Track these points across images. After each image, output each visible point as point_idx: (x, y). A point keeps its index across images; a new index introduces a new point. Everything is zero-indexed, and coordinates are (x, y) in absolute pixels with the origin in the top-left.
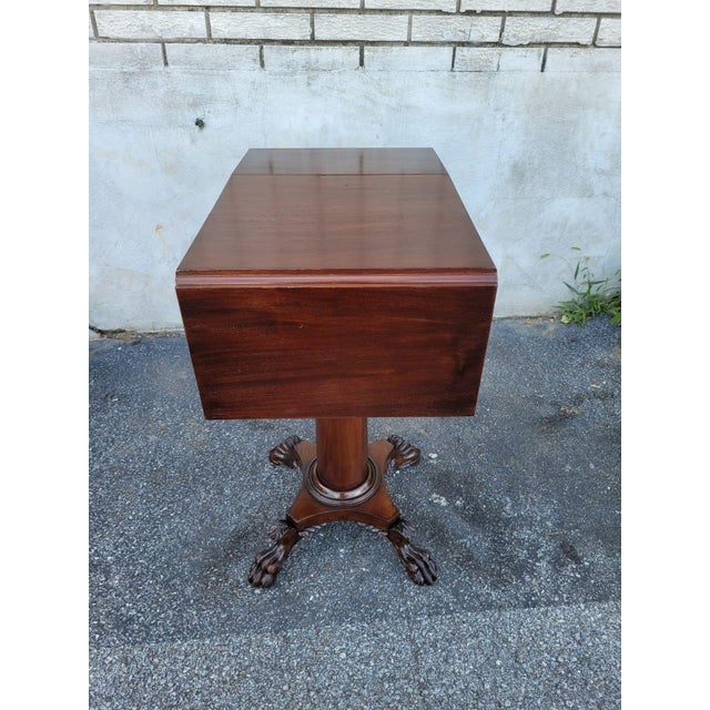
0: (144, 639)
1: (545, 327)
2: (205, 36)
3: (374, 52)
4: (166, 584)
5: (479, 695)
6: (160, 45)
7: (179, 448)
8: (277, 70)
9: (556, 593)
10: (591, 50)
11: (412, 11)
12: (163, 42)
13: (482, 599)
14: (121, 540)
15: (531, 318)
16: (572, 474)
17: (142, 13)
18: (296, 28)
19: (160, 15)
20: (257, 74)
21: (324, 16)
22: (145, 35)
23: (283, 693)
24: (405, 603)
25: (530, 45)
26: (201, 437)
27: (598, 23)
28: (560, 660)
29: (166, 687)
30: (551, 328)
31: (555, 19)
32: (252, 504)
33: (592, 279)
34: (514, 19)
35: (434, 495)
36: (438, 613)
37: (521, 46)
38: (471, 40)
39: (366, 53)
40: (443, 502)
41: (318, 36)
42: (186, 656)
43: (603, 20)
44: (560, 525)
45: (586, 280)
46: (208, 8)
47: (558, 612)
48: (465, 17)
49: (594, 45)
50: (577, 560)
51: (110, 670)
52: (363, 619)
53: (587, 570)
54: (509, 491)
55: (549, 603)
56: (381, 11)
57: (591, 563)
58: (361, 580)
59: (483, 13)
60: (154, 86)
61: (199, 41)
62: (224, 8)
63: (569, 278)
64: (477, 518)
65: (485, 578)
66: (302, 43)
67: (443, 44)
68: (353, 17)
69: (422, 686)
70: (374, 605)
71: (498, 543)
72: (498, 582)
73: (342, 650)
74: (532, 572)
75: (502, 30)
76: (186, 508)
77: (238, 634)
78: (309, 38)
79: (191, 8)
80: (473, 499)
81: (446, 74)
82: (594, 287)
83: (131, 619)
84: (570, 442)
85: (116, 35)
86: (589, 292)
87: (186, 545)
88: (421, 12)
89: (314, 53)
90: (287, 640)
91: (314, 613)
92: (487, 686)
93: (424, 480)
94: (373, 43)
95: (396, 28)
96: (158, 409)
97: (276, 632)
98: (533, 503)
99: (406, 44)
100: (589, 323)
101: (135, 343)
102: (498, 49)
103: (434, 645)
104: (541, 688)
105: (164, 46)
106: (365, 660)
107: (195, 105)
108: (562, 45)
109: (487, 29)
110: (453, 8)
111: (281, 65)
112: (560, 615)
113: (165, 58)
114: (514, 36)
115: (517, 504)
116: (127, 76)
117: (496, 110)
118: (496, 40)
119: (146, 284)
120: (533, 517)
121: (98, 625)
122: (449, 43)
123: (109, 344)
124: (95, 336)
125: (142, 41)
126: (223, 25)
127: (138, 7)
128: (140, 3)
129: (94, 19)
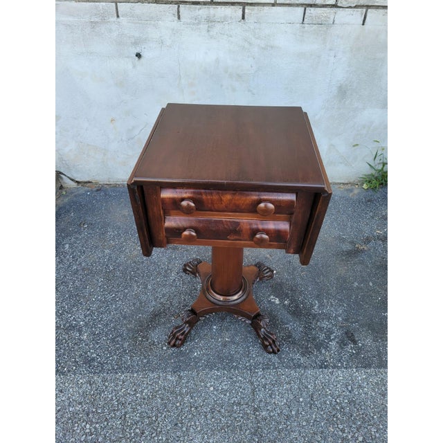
0: (100, 371)
1: (351, 191)
3: (252, 10)
4: (113, 340)
5: (288, 417)
6: (114, 4)
7: (122, 258)
8: (189, 21)
9: (340, 361)
12: (116, 2)
13: (295, 361)
14: (88, 313)
15: (343, 184)
16: (358, 288)
20: (176, 24)
23: (177, 407)
24: (249, 361)
25: (356, 7)
28: (338, 401)
29: (112, 400)
30: (356, 191)
32: (164, 295)
33: (385, 162)
35: (272, 297)
36: (268, 368)
37: (350, 7)
38: (317, 2)
39: (246, 11)
40: (277, 301)
42: (123, 382)
44: (347, 320)
45: (381, 161)
47: (340, 372)
50: (355, 342)
51: (81, 387)
52: (224, 369)
53: (360, 349)
54: (318, 297)
55: (335, 367)
57: (363, 345)
58: (225, 345)
60: (110, 31)
61: (139, 2)
63: (370, 160)
64: (297, 312)
65: (298, 349)
66: (205, 3)
67: (298, 5)
69: (256, 410)
70: (232, 361)
71: (308, 329)
72: (306, 352)
73: (211, 386)
74: (326, 348)
76: (125, 296)
77: (153, 372)
78: (210, 0)
80: (295, 300)
81: (298, 25)
83: (93, 359)
84: (359, 268)
86: (382, 169)
87: (125, 318)
89: (212, 10)
90: (180, 377)
91: (197, 363)
92: (293, 413)
93: (267, 287)
94: (251, 4)
96: (110, 233)
97: (175, 372)
98: (332, 305)
99: (273, 5)
100: (380, 190)
101: (98, 190)
102: (335, 9)
103: (264, 387)
104: (325, 416)
105: (116, 5)
106: (224, 392)
107: (135, 43)
108: (378, 7)
111: (191, 18)
112: (341, 374)
113: (117, 12)
114: (346, 0)
115: (321, 305)
116: (93, 24)
117: (330, 50)
118: (334, 3)
119: (105, 154)
120: (331, 314)
121: (75, 361)
122: (302, 5)
123: (82, 190)
124: (73, 185)
125: (103, 1)
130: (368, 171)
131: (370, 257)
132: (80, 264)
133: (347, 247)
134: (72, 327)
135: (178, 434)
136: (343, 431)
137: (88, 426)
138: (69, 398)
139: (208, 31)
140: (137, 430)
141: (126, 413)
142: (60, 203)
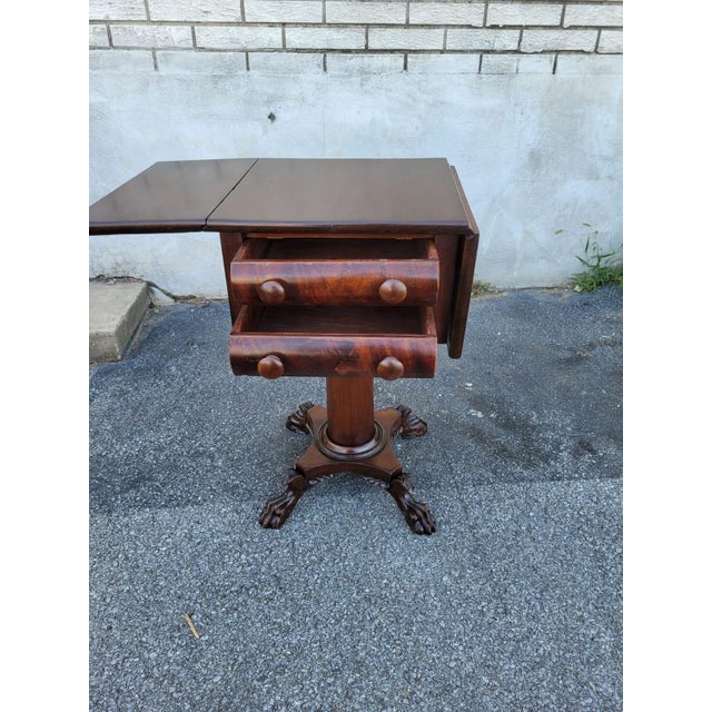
1: (560, 295)
2: (281, 47)
3: (416, 58)
4: (260, 465)
5: (517, 533)
6: (244, 54)
8: (337, 73)
9: (576, 472)
10: (593, 55)
11: (447, 26)
12: (247, 52)
13: (516, 475)
14: (219, 437)
15: (548, 288)
16: (587, 396)
17: (232, 29)
18: (353, 39)
19: (246, 30)
20: (321, 77)
21: (376, 30)
22: (233, 46)
23: (364, 531)
24: (453, 478)
25: (542, 52)
27: (599, 35)
28: (581, 513)
30: (566, 296)
31: (564, 32)
33: (601, 253)
34: (530, 31)
35: (472, 410)
36: (480, 484)
37: (536, 53)
38: (495, 48)
39: (409, 59)
40: (480, 415)
41: (371, 46)
43: (603, 32)
44: (578, 430)
45: (595, 253)
46: (284, 24)
47: (578, 484)
48: (490, 30)
49: (596, 52)
50: (591, 451)
51: (225, 517)
53: (600, 458)
54: (534, 407)
55: (570, 478)
56: (422, 26)
57: (605, 454)
59: (505, 27)
60: (238, 86)
61: (276, 50)
62: (297, 24)
63: (580, 252)
64: (509, 425)
65: (517, 463)
66: (358, 51)
67: (472, 52)
68: (400, 31)
69: (472, 528)
70: (429, 479)
71: (527, 441)
72: (529, 465)
74: (556, 459)
75: (520, 41)
76: (267, 418)
78: (363, 48)
79: (271, 25)
80: (504, 413)
81: (474, 76)
82: (603, 260)
83: (237, 486)
84: (585, 376)
85: (210, 46)
86: (598, 265)
87: (271, 441)
88: (454, 26)
89: (367, 59)
90: (362, 500)
92: (523, 528)
93: (463, 401)
94: (415, 52)
95: (434, 39)
97: (353, 495)
98: (555, 416)
99: (442, 52)
100: (599, 291)
101: (204, 307)
102: (518, 56)
103: (479, 503)
104: (566, 529)
105: (247, 55)
107: (269, 102)
108: (570, 52)
109: (508, 40)
110: (481, 23)
111: (341, 70)
112: (580, 486)
113: (248, 64)
114: (530, 45)
115: (541, 415)
116: (216, 79)
117: (516, 105)
118: (515, 48)
120: (557, 424)
121: (211, 490)
122: (477, 51)
123: (182, 307)
125: (230, 50)
126: (296, 37)
127: (229, 24)
128: (232, 20)
129: (193, 33)
130: (578, 268)
131: (597, 363)
132: (196, 387)
133: (568, 355)
134: (198, 454)
135: (370, 558)
136: (594, 543)
137: (243, 557)
138: (210, 530)
139: (362, 85)
140: (313, 558)
141: (293, 541)
142: (152, 322)
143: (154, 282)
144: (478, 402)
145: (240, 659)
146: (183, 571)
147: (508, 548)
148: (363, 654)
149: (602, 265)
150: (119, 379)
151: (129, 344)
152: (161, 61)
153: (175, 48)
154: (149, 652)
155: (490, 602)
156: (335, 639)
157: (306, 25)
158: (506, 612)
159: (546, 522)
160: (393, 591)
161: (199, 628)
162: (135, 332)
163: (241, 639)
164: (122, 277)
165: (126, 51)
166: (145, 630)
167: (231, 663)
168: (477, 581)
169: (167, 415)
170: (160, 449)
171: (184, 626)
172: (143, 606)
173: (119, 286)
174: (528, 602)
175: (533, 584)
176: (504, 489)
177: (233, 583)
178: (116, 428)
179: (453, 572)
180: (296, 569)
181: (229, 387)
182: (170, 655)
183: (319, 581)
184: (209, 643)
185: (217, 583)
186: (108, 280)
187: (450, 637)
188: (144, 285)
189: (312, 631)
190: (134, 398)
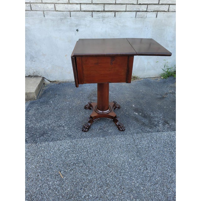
0: (75, 138)
1: (157, 80)
2: (80, 10)
3: (118, 13)
4: (77, 129)
5: (149, 147)
7: (74, 104)
8: (96, 18)
10: (168, 12)
11: (127, 4)
12: (70, 12)
13: (148, 131)
14: (65, 121)
15: (154, 78)
16: (166, 108)
17: (66, 5)
18: (100, 8)
19: (70, 5)
20: (91, 19)
21: (107, 5)
23: (106, 147)
24: (130, 132)
25: (154, 11)
26: (79, 102)
27: (169, 6)
28: (166, 141)
29: (81, 146)
30: (159, 80)
31: (159, 5)
33: (169, 68)
34: (150, 5)
35: (135, 113)
36: (138, 133)
37: (152, 12)
38: (140, 10)
39: (116, 14)
40: (137, 114)
41: (105, 10)
42: (84, 141)
43: (170, 6)
44: (164, 118)
45: (167, 68)
46: (81, 4)
48: (139, 5)
50: (168, 124)
51: (68, 144)
52: (122, 135)
53: (170, 125)
54: (152, 112)
55: (163, 131)
56: (120, 4)
59: (143, 4)
60: (68, 22)
61: (78, 11)
62: (84, 4)
63: (163, 67)
64: (145, 117)
65: (148, 127)
66: (101, 11)
67: (134, 11)
68: (113, 6)
69: (136, 146)
71: (150, 121)
72: (151, 128)
73: (118, 140)
74: (158, 126)
75: (147, 8)
76: (78, 115)
77: (95, 137)
78: (103, 10)
79: (77, 4)
80: (143, 113)
81: (134, 18)
82: (169, 70)
83: (71, 135)
84: (165, 102)
85: (60, 10)
86: (168, 71)
87: (80, 122)
88: (129, 4)
89: (104, 14)
90: (106, 138)
91: (111, 134)
92: (150, 145)
93: (132, 110)
94: (118, 11)
95: (123, 8)
96: (67, 97)
97: (103, 137)
98: (158, 114)
99: (125, 11)
100: (168, 78)
101: (59, 84)
102: (146, 12)
103: (138, 139)
104: (162, 146)
106: (123, 141)
107: (76, 26)
108: (161, 11)
109: (144, 8)
110: (136, 3)
112: (165, 133)
113: (70, 15)
114: (150, 9)
115: (154, 114)
116: (61, 19)
117: (146, 26)
118: (146, 10)
119: (62, 69)
120: (158, 116)
121: (64, 136)
123: (53, 84)
124: (49, 82)
125: (65, 11)
126: (84, 7)
127: (65, 3)
128: (66, 2)
129: (55, 6)
130: (162, 72)
131: (168, 99)
132: (58, 107)
133: (160, 96)
134: (60, 126)
135: (109, 154)
136: (170, 149)
138: (64, 147)
140: (93, 155)
141: (87, 150)
142: (45, 88)
143: (45, 77)
144: (136, 110)
145: (75, 183)
146: (57, 159)
147: (146, 151)
148: (108, 181)
149: (169, 71)
150: (36, 105)
151: (38, 95)
152: (46, 14)
153: (50, 11)
154: (49, 182)
155: (142, 166)
156: (100, 177)
157: (87, 4)
158: (147, 169)
159: (156, 144)
160: (116, 164)
161: (63, 175)
162: (40, 91)
163: (75, 178)
164: (36, 76)
165: (35, 12)
166: (48, 176)
167: (72, 184)
168: (138, 160)
169: (50, 115)
170: (49, 125)
171: (59, 175)
172: (47, 169)
173: (35, 78)
174: (152, 166)
175: (154, 161)
176: (145, 135)
177: (72, 162)
178: (36, 119)
179: (132, 158)
180: (89, 158)
181: (67, 107)
182: (55, 183)
183: (95, 161)
184: (66, 179)
185: (67, 162)
186: (32, 77)
187: (132, 176)
188: (42, 78)
189: (94, 175)
190: (41, 110)
